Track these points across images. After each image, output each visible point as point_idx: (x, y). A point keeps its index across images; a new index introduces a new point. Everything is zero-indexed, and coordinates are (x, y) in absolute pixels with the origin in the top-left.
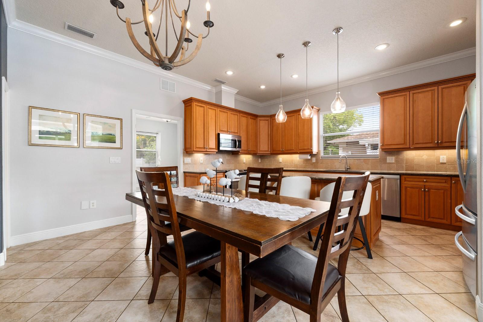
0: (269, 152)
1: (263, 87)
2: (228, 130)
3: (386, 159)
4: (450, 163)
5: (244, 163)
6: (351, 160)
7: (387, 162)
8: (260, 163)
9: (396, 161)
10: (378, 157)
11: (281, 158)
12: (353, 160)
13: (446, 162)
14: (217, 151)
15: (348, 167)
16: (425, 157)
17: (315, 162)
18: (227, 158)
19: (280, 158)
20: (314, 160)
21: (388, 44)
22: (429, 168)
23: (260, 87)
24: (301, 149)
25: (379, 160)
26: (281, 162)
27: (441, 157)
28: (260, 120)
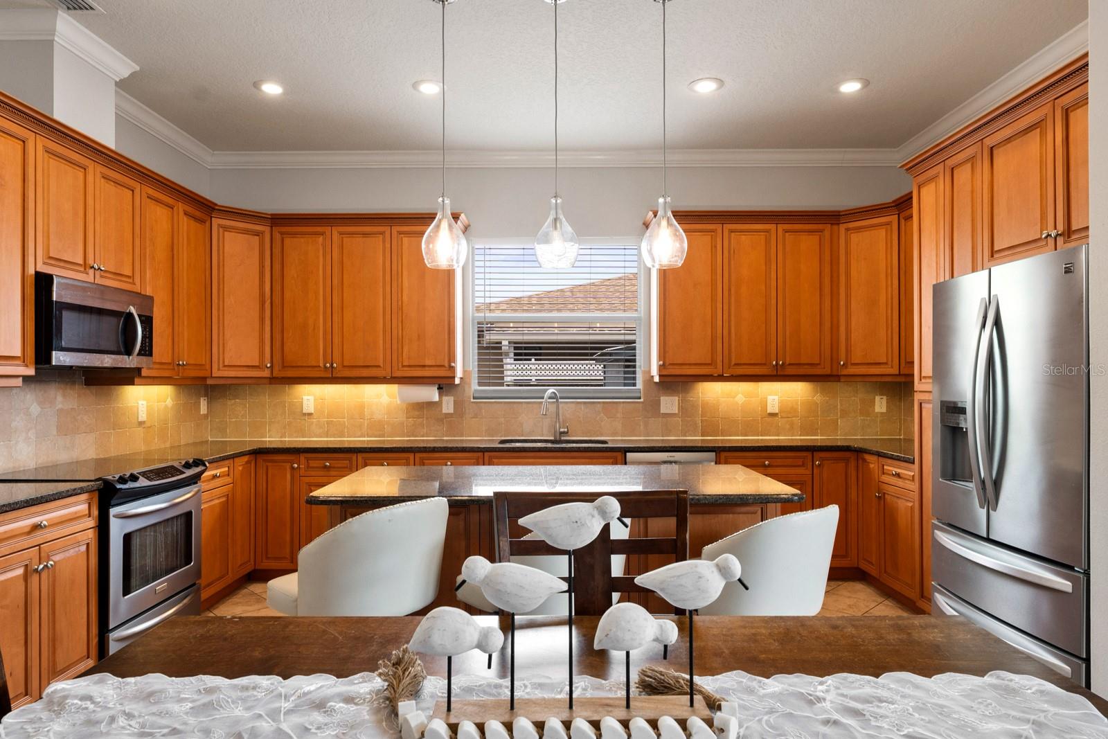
0: (266, 373)
1: (272, 89)
2: (90, 261)
3: (658, 403)
4: (787, 412)
5: (141, 423)
6: (569, 405)
7: (662, 412)
8: (206, 416)
9: (681, 408)
10: (640, 398)
11: (311, 398)
12: (573, 405)
13: (777, 412)
14: (31, 371)
15: (562, 430)
16: (740, 399)
17: (451, 410)
18: (60, 406)
19: (305, 398)
20: (448, 405)
21: (721, 82)
22: (749, 428)
23: (256, 85)
24: (409, 366)
25: (641, 405)
26: (310, 414)
27: (770, 398)
28: (226, 228)
